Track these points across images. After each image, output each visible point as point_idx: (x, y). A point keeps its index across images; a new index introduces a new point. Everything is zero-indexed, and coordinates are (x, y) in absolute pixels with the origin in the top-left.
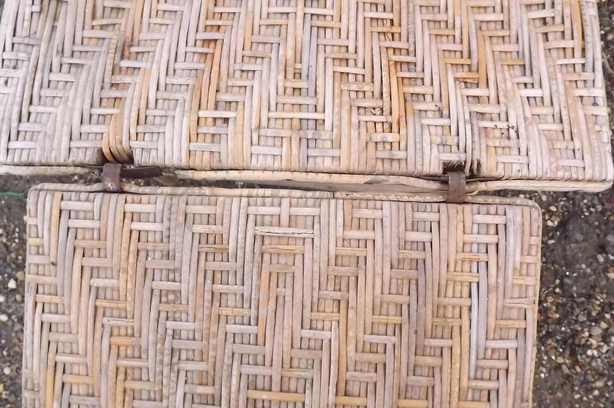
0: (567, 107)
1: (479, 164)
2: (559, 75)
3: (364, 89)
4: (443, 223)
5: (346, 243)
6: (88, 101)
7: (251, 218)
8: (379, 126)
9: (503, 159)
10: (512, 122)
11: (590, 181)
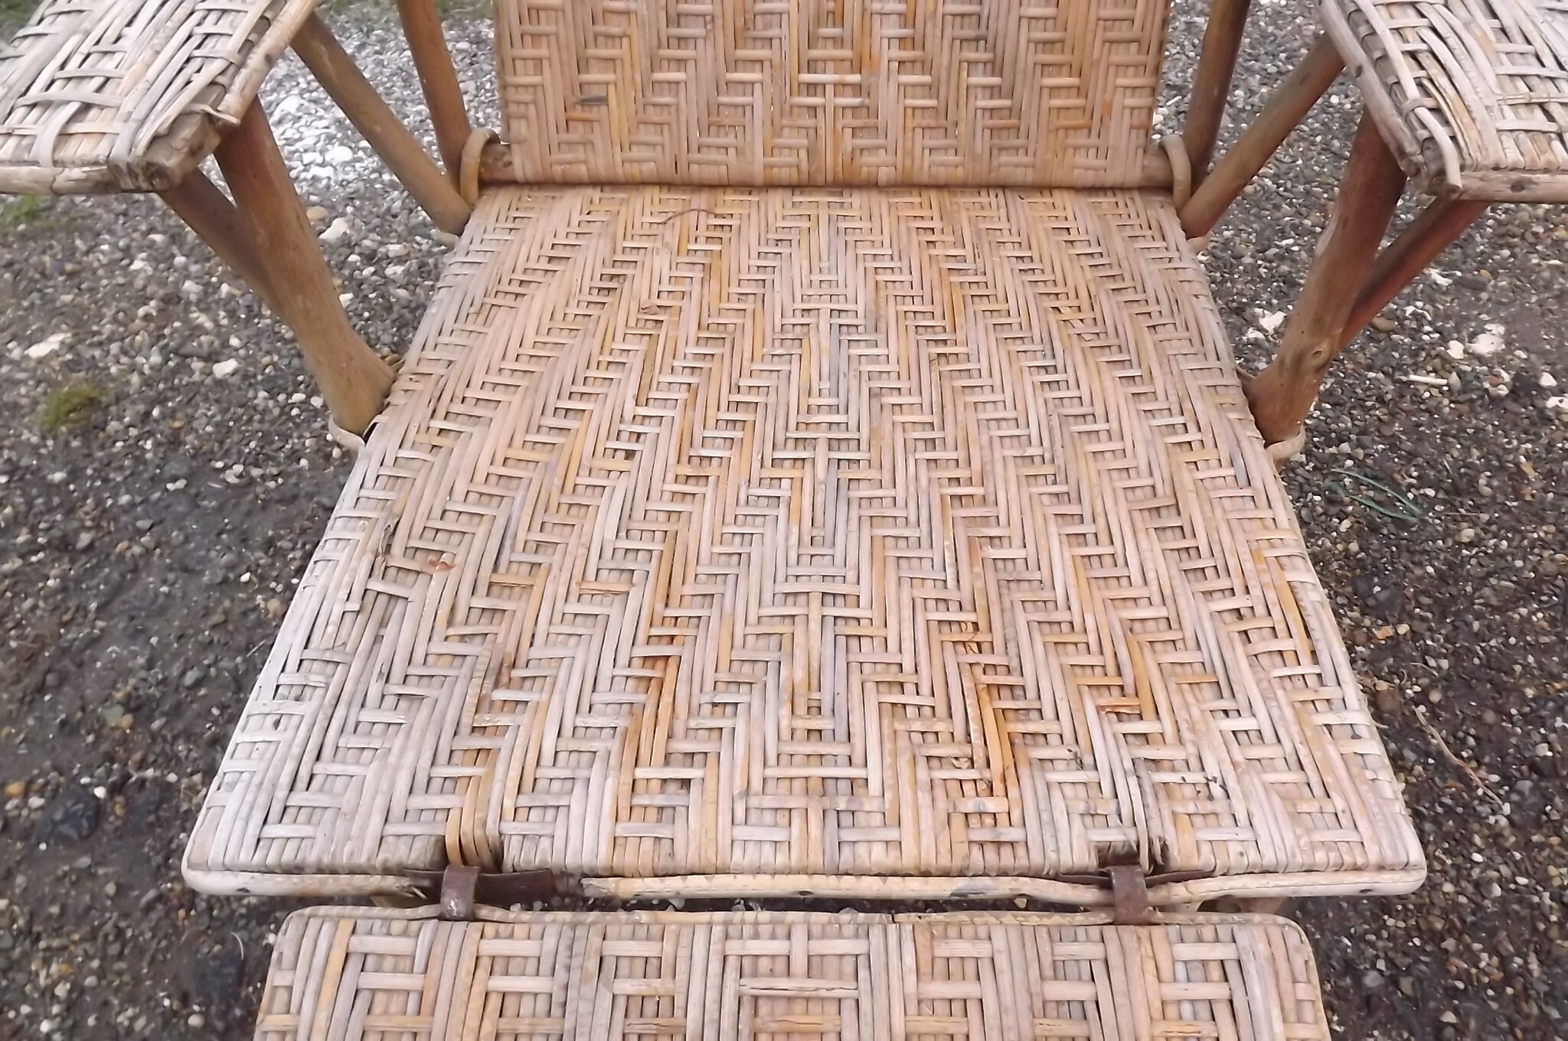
0: (1306, 741)
1: (1164, 848)
2: (1280, 693)
3: (936, 729)
4: (1115, 961)
5: (926, 1010)
6: (427, 755)
7: (732, 963)
8: (968, 787)
9: (1206, 835)
10: (1212, 770)
11: (1381, 868)
